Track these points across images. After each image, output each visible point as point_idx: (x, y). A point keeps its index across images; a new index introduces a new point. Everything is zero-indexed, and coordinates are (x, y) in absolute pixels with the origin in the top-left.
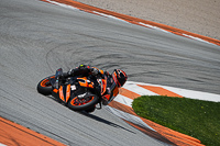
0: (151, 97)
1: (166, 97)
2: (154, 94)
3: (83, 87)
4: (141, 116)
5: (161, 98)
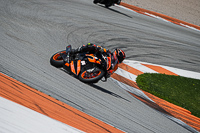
1: (164, 75)
4: (143, 90)
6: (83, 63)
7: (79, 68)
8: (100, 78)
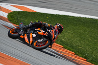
0: (18, 12)
1: (26, 12)
2: (20, 10)
3: (41, 35)
5: (24, 12)
6: (34, 35)
7: (31, 39)
8: (48, 46)
